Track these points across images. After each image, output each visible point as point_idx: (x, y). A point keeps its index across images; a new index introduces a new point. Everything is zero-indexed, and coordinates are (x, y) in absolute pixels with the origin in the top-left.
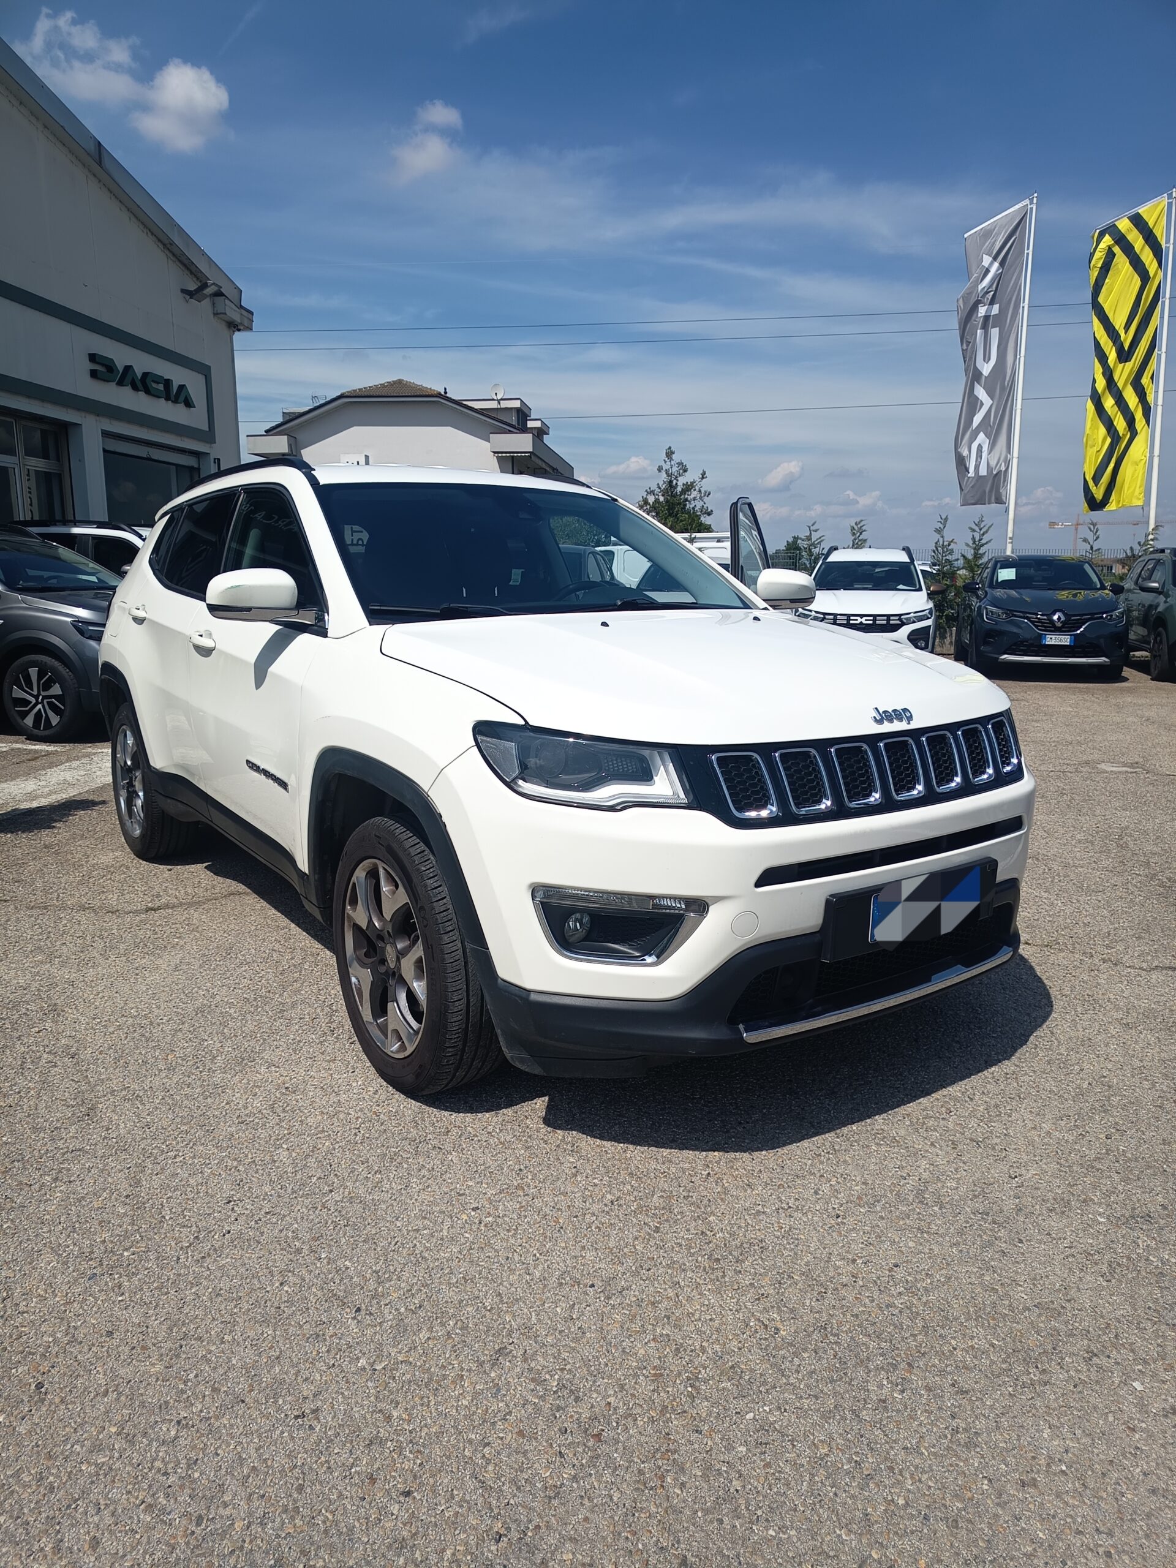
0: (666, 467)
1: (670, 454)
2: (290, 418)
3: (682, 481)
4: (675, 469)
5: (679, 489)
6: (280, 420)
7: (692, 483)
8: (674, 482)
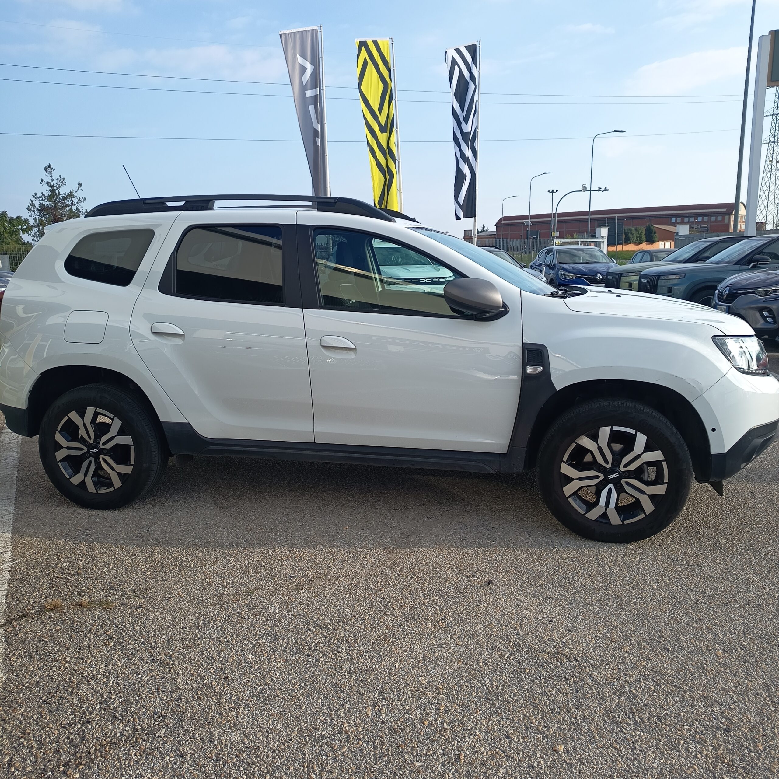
0: (46, 180)
1: (49, 169)
3: (64, 191)
4: (55, 182)
5: (61, 197)
7: (70, 192)
8: (57, 192)
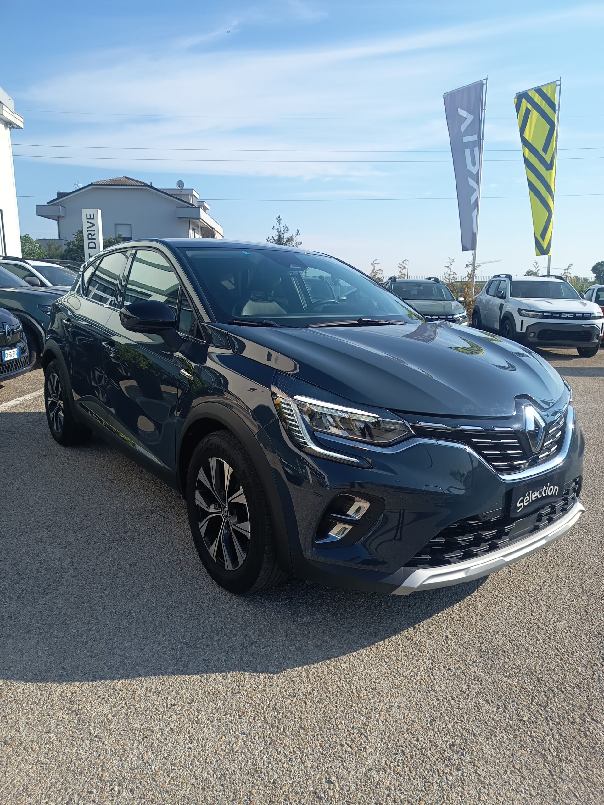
0: (276, 227)
1: (279, 219)
2: (61, 195)
3: (286, 236)
4: (282, 229)
5: (285, 240)
6: (56, 197)
7: (292, 237)
8: (282, 236)
